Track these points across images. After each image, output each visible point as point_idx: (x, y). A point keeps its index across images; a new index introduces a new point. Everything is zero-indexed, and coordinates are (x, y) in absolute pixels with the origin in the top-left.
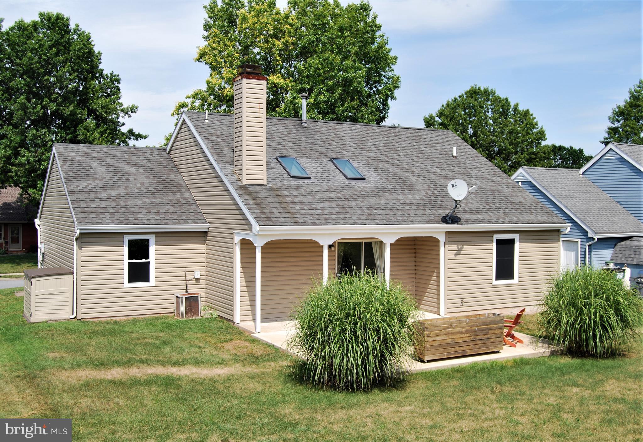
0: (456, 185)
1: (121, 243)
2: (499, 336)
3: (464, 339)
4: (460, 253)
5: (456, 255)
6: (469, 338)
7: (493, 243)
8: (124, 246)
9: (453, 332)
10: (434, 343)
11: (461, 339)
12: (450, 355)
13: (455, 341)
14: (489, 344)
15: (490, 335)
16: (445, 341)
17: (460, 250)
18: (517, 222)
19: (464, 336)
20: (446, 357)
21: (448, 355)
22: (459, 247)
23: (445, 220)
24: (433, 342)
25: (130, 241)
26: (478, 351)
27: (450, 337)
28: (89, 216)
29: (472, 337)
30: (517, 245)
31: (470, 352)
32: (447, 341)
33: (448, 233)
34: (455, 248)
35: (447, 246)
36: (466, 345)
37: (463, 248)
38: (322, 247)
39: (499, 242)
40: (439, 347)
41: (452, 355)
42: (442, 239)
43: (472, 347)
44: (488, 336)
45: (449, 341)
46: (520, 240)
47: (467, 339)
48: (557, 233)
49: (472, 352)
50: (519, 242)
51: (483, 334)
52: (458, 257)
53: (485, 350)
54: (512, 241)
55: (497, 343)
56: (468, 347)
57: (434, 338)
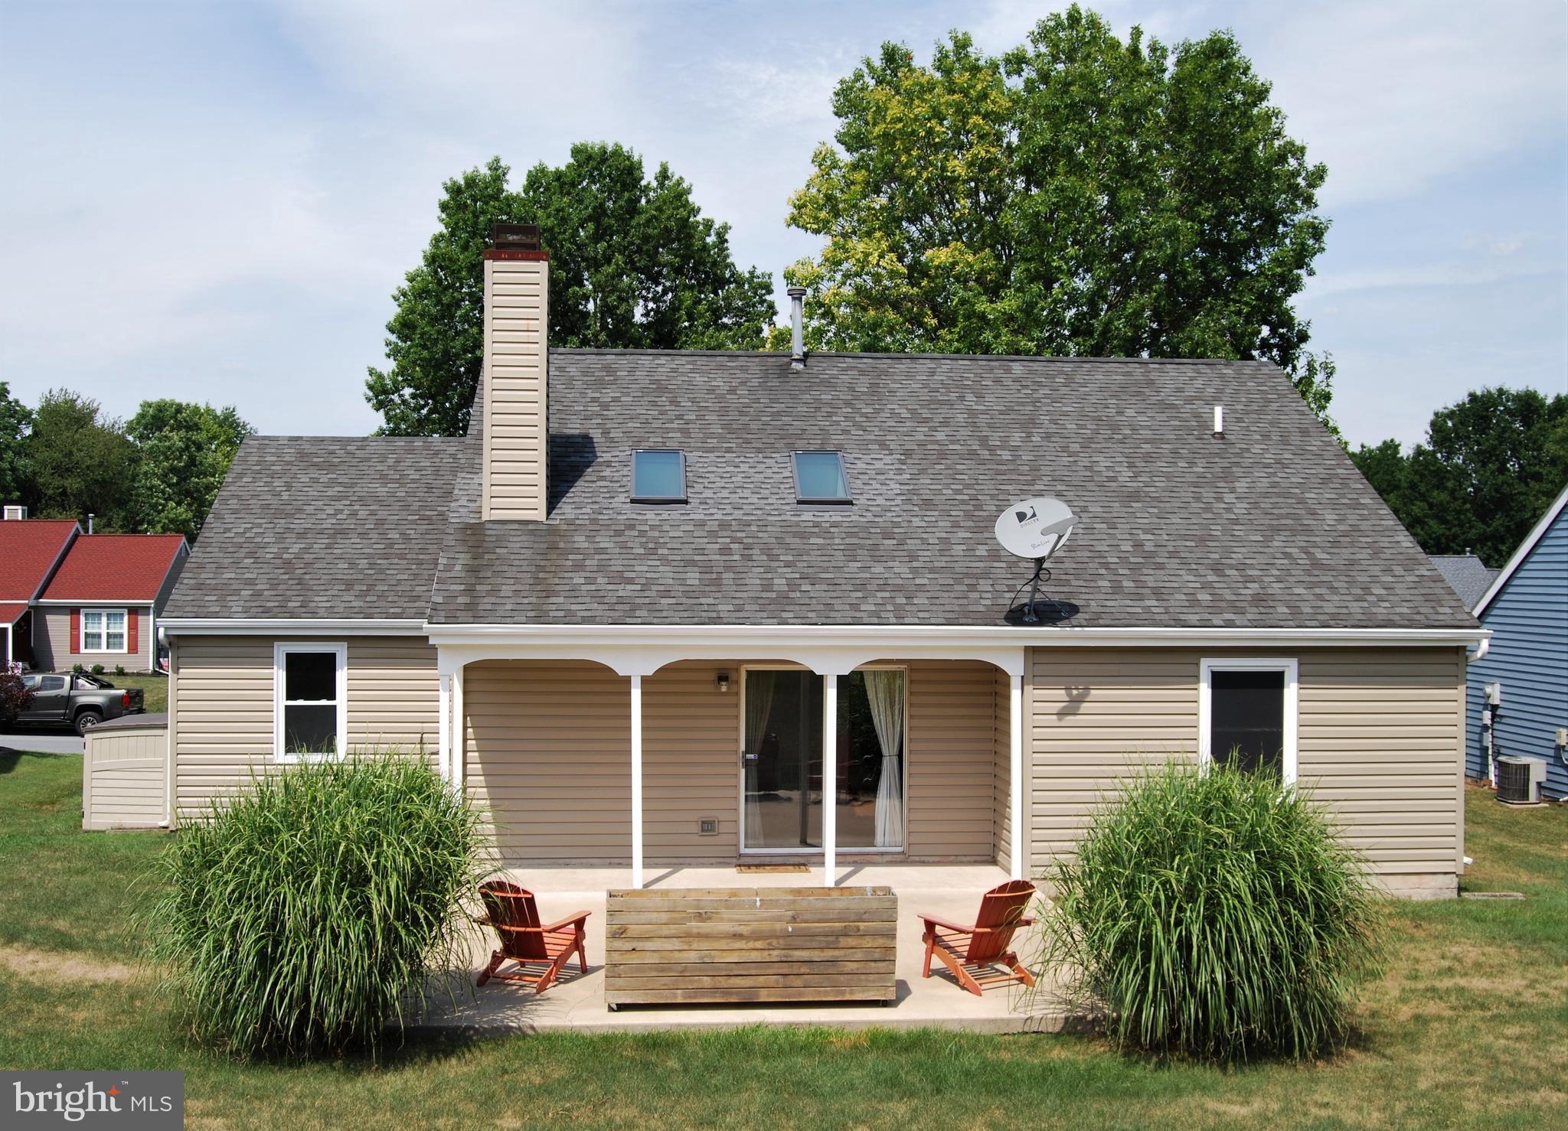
0: (1034, 515)
1: (268, 661)
2: (877, 956)
3: (744, 953)
4: (1078, 708)
5: (1061, 714)
6: (766, 953)
7: (1198, 682)
8: (275, 667)
9: (702, 931)
10: (635, 959)
11: (736, 954)
12: (695, 998)
13: (710, 956)
14: (842, 978)
15: (842, 953)
16: (676, 954)
17: (1076, 702)
18: (1282, 623)
19: (745, 947)
20: (680, 1000)
21: (690, 997)
22: (1075, 692)
23: (1016, 617)
24: (634, 955)
25: (290, 658)
26: (800, 995)
27: (695, 946)
28: (202, 598)
29: (775, 953)
30: (1291, 693)
31: (769, 996)
32: (685, 955)
33: (1033, 653)
34: (1061, 694)
35: (1028, 688)
36: (753, 972)
37: (1087, 695)
38: (627, 681)
39: (1220, 681)
40: (656, 970)
41: (703, 996)
42: (1014, 667)
43: (777, 981)
44: (836, 953)
45: (692, 956)
46: (1302, 678)
47: (755, 956)
48: (1452, 658)
49: (782, 997)
50: (1299, 682)
51: (814, 945)
52: (1070, 720)
53: (826, 993)
54: (1276, 680)
55: (872, 977)
56: (761, 978)
57: (639, 945)
